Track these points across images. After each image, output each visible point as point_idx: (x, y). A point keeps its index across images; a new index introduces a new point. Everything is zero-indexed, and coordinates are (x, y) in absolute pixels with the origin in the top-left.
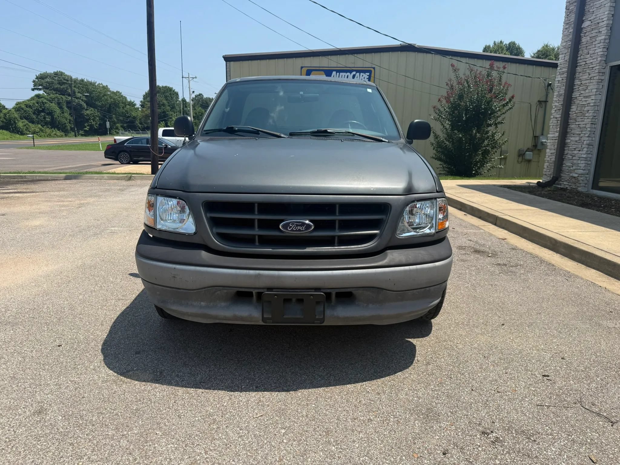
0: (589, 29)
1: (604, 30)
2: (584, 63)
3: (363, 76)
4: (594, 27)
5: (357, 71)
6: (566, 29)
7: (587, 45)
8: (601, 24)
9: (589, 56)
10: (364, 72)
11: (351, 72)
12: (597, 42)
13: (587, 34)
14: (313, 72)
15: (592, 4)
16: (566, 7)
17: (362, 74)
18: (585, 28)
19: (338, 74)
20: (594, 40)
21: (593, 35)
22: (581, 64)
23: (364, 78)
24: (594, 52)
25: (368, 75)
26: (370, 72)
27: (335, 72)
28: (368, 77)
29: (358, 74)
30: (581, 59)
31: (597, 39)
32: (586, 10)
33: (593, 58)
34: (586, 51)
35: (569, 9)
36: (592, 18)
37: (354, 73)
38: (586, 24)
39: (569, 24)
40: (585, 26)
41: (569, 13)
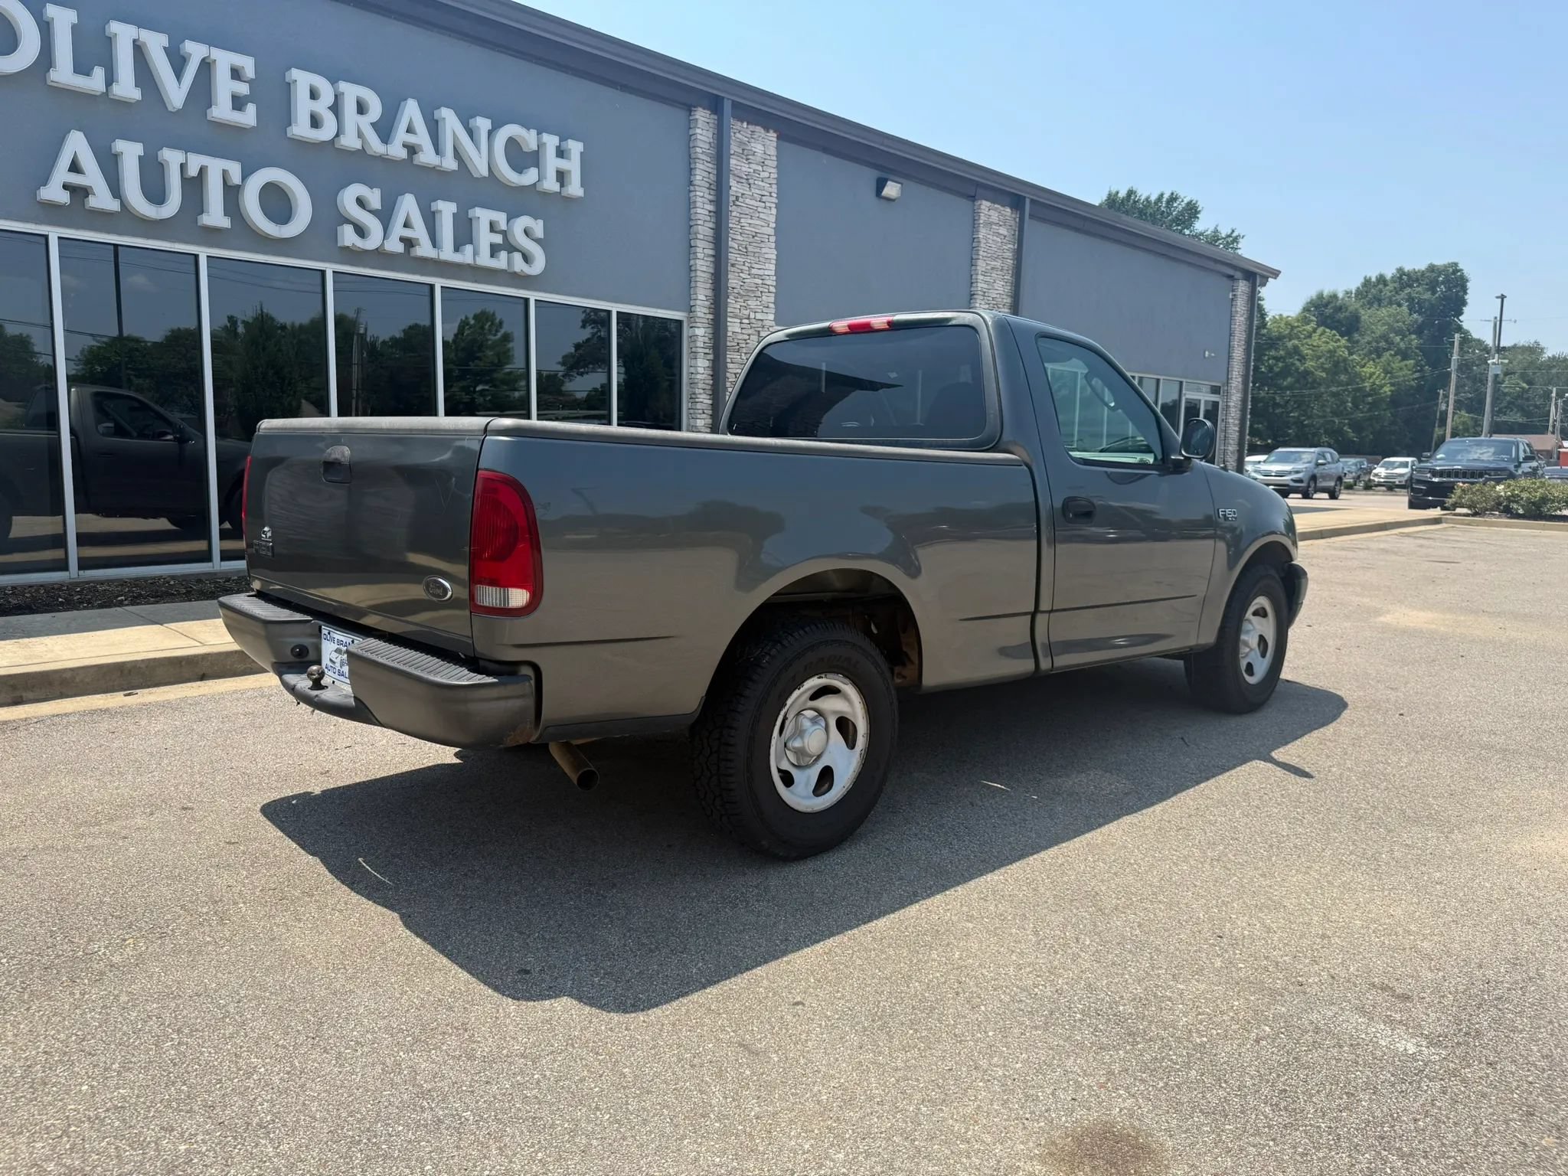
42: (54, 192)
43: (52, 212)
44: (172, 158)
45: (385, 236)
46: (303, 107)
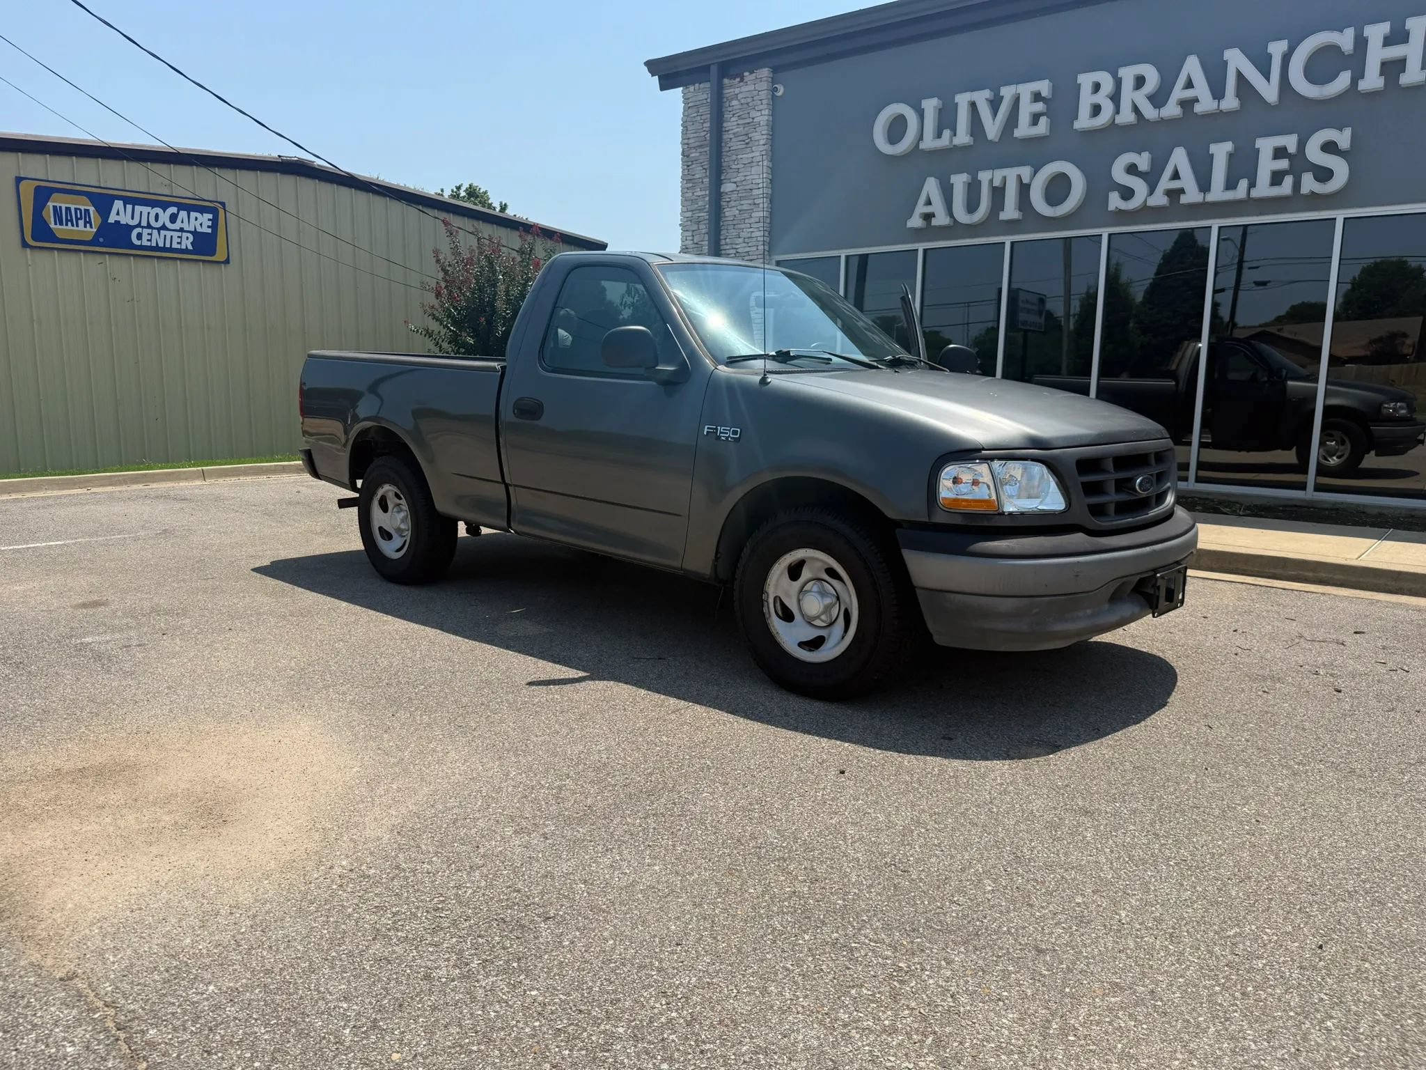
0: (734, 196)
1: (763, 203)
2: (734, 251)
3: (196, 219)
4: (744, 195)
5: (181, 207)
6: (688, 189)
7: (735, 222)
8: (755, 192)
9: (741, 240)
10: (202, 210)
11: (164, 206)
12: (752, 220)
13: (732, 203)
14: (55, 195)
15: (734, 157)
16: (683, 151)
17: (193, 214)
18: (726, 193)
19: (129, 207)
20: (746, 215)
21: (745, 207)
22: (728, 252)
23: (201, 225)
24: (749, 235)
25: (209, 220)
26: (214, 211)
27: (121, 203)
28: (210, 223)
29: (183, 214)
30: (726, 244)
31: (753, 215)
32: (724, 164)
33: (750, 244)
34: (733, 233)
35: (688, 156)
36: (738, 179)
37: (173, 210)
38: (727, 187)
39: (693, 181)
40: (727, 191)
41: (690, 163)
42: (915, 222)
43: (918, 234)
44: (984, 176)
45: (1152, 191)
46: (1086, 100)
